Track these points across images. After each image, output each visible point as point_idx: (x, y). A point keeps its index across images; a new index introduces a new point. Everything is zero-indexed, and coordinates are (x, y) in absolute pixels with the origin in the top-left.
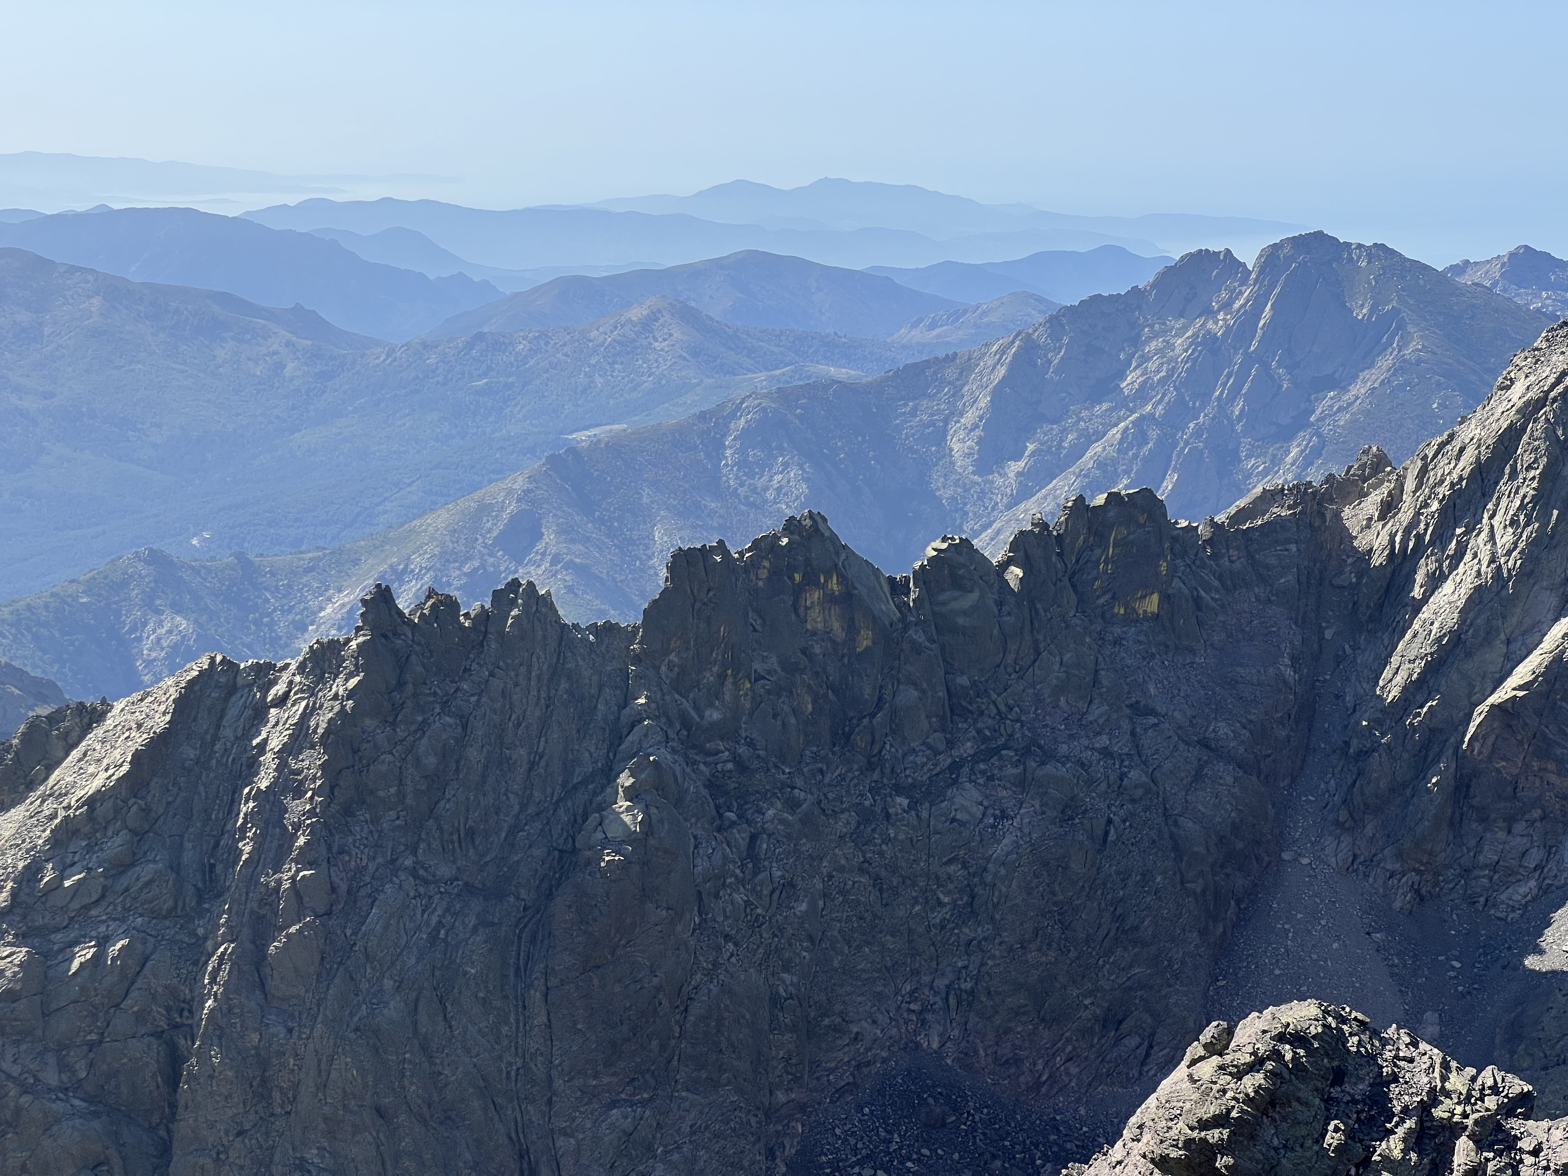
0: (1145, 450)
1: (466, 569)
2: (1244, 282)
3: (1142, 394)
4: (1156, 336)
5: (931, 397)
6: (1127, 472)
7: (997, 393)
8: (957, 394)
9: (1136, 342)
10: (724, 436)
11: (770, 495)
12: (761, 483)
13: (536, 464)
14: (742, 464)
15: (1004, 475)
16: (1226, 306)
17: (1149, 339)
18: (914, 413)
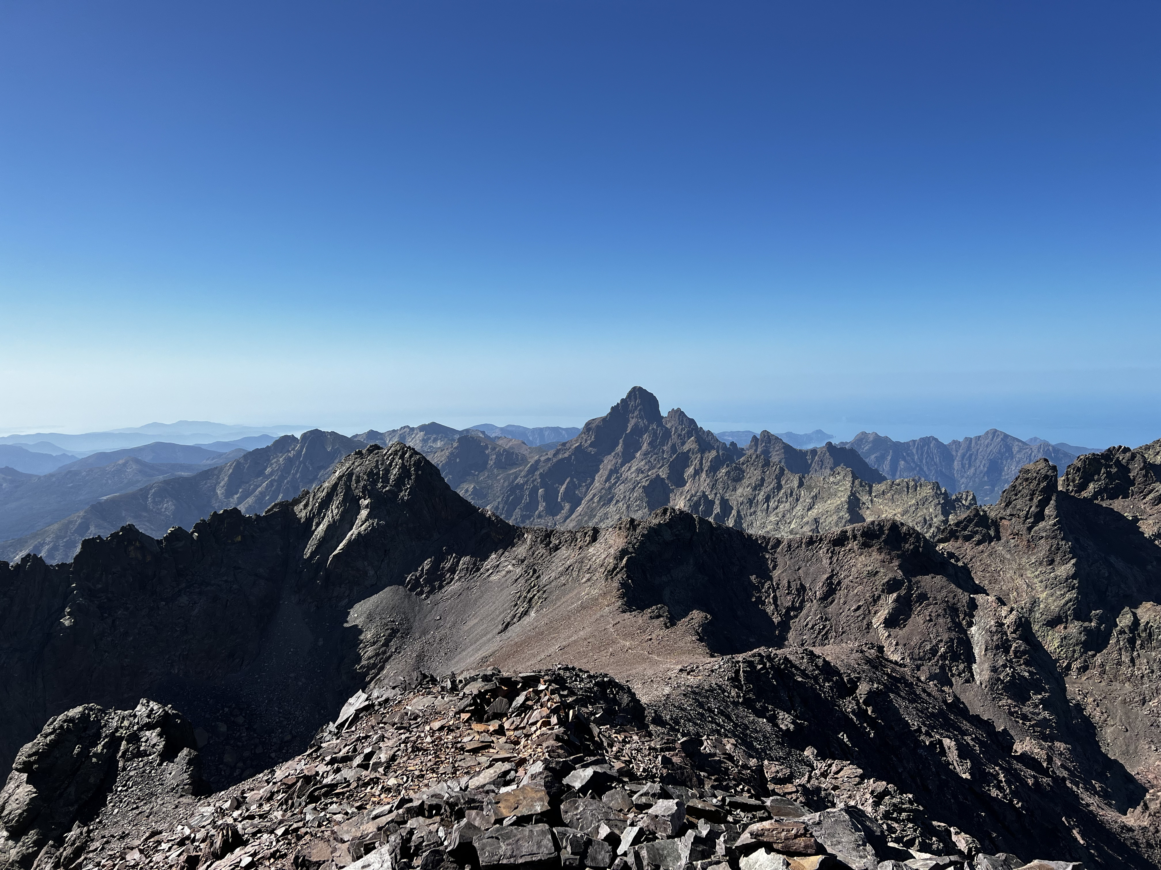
0: (273, 488)
1: (65, 540)
2: (298, 443)
3: (271, 474)
4: (274, 458)
5: (210, 479)
6: (268, 495)
7: (230, 476)
8: (218, 477)
9: (269, 460)
10: (148, 495)
11: (163, 510)
12: (160, 507)
13: (87, 507)
14: (154, 502)
15: (233, 499)
16: (293, 449)
17: (273, 459)
18: (206, 484)
